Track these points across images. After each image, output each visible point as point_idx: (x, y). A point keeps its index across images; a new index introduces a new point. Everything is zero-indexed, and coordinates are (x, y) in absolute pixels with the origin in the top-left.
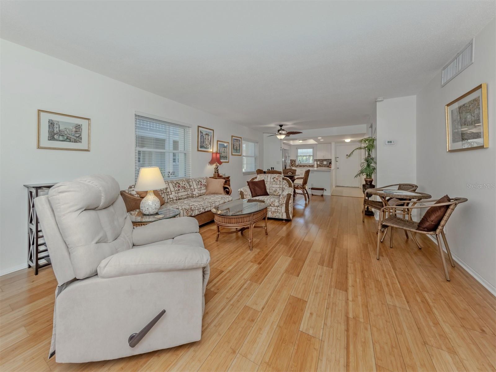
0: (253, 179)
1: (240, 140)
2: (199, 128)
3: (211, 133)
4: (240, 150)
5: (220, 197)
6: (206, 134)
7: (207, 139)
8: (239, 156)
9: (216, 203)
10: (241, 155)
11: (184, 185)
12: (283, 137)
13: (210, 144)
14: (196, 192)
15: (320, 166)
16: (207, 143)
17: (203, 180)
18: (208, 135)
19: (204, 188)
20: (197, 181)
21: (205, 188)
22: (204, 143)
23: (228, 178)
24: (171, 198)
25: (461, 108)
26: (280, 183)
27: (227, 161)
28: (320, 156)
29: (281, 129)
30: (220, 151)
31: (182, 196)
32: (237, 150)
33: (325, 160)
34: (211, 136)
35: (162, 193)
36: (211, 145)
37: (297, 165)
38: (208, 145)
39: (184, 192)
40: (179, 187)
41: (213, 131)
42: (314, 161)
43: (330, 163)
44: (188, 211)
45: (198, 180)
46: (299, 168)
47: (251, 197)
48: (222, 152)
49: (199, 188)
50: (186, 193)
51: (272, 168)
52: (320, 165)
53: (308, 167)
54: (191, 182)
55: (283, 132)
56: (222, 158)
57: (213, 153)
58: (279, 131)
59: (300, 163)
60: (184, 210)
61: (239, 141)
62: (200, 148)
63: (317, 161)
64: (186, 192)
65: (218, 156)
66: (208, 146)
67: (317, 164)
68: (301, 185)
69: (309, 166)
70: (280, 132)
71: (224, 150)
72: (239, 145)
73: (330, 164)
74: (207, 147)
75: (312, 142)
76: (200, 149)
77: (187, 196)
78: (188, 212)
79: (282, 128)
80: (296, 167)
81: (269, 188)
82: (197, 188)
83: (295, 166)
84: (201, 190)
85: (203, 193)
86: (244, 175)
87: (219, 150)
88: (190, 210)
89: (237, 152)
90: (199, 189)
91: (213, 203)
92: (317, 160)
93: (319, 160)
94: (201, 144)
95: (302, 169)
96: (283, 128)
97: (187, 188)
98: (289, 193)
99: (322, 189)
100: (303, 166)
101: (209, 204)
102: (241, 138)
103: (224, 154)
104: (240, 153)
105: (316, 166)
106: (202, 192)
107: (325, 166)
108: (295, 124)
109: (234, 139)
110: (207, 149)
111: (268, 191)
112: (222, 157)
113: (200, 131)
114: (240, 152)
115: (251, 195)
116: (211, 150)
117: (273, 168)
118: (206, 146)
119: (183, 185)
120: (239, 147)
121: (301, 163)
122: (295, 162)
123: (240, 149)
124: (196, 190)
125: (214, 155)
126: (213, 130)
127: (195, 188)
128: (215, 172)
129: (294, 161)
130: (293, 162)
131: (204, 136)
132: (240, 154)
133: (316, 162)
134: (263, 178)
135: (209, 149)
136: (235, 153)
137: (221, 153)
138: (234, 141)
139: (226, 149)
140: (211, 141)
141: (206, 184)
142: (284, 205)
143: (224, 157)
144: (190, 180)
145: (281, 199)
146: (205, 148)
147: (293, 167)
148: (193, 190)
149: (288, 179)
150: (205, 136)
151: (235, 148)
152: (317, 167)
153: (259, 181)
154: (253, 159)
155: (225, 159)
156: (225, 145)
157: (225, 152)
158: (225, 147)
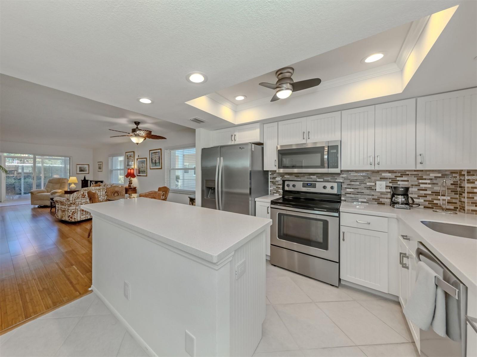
4: (159, 163)
10: (161, 168)
27: (145, 175)
32: (156, 163)
41: (134, 152)
61: (158, 153)
70: (137, 132)
71: (143, 165)
72: (158, 158)
79: (138, 126)
102: (161, 149)
104: (160, 166)
112: (141, 171)
114: (160, 164)
120: (158, 160)
123: (159, 162)
125: (129, 171)
128: (129, 184)
136: (153, 166)
138: (151, 154)
139: (144, 164)
143: (142, 172)
151: (153, 162)
155: (143, 173)
156: (143, 161)
157: (143, 167)
158: (143, 163)
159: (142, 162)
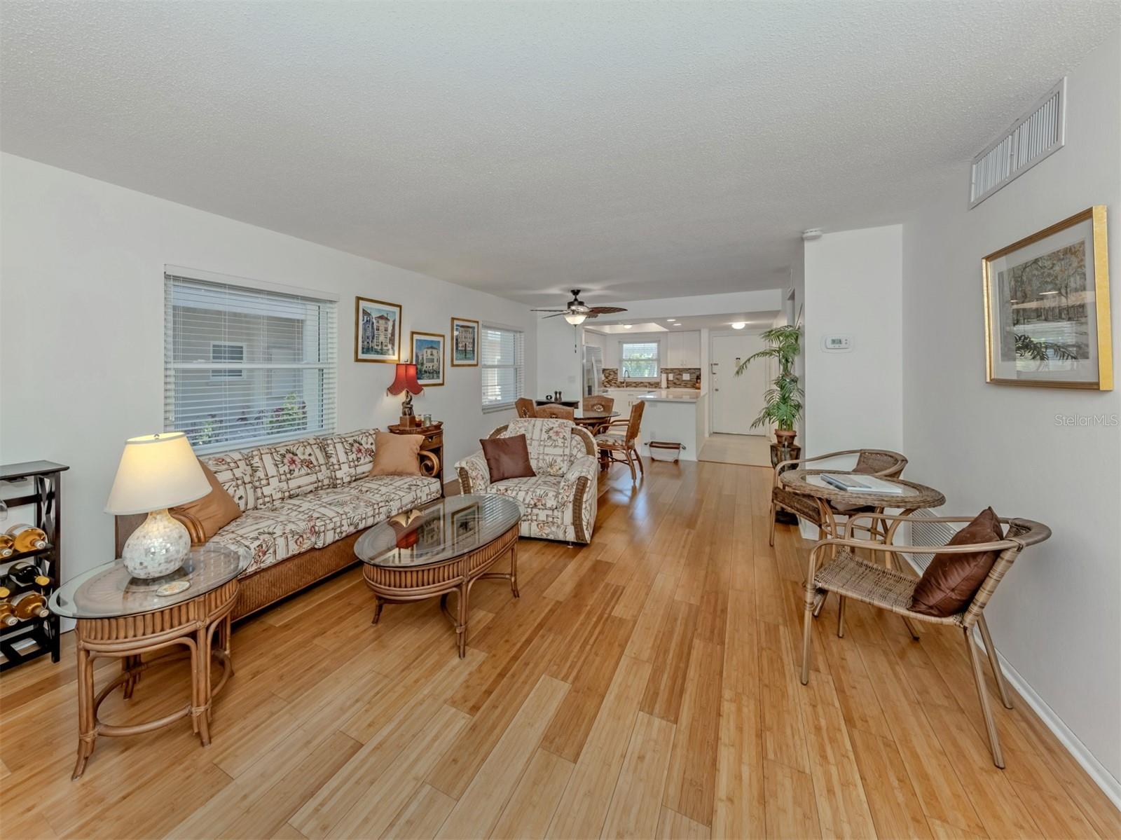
0: (499, 431)
1: (473, 328)
2: (361, 301)
3: (394, 313)
4: (474, 353)
5: (406, 486)
6: (381, 317)
7: (382, 328)
8: (473, 368)
9: (391, 503)
10: (477, 365)
11: (310, 455)
12: (579, 320)
13: (392, 341)
14: (343, 473)
15: (675, 383)
16: (382, 338)
17: (365, 439)
18: (387, 319)
19: (369, 459)
20: (347, 441)
21: (371, 459)
22: (375, 340)
23: (438, 427)
24: (265, 497)
25: (1027, 269)
26: (564, 443)
27: (440, 381)
28: (674, 361)
29: (576, 300)
30: (420, 358)
31: (299, 487)
32: (466, 352)
33: (687, 370)
34: (394, 321)
35: (237, 486)
36: (393, 345)
37: (622, 383)
38: (384, 344)
39: (309, 474)
40: (293, 462)
41: (398, 309)
42: (661, 372)
43: (698, 378)
44: (302, 536)
45: (351, 440)
46: (625, 388)
47: (489, 482)
48: (425, 362)
49: (353, 461)
50: (313, 478)
51: (556, 393)
52: (676, 381)
53: (646, 386)
54: (331, 447)
55: (581, 309)
56: (425, 375)
57: (397, 365)
58: (570, 304)
59: (627, 376)
60: (290, 536)
61: (471, 330)
62: (363, 353)
63: (667, 373)
64: (315, 476)
65: (412, 371)
66: (386, 346)
67: (668, 380)
68: (622, 441)
69: (649, 383)
70: (573, 308)
71: (432, 355)
72: (472, 341)
73: (699, 381)
74: (382, 350)
75: (654, 327)
76: (361, 356)
77: (316, 485)
78: (301, 539)
79: (578, 297)
80: (619, 387)
81: (536, 457)
82: (346, 461)
83: (615, 383)
84: (358, 466)
85: (364, 473)
86: (484, 413)
87: (417, 356)
88: (308, 535)
89: (466, 358)
90: (352, 464)
91: (381, 505)
92: (667, 369)
93: (672, 370)
94: (366, 343)
95: (632, 393)
96: (580, 297)
97: (315, 463)
98: (583, 474)
99: (677, 446)
100: (634, 385)
101: (371, 508)
102: (478, 322)
103: (431, 365)
104: (474, 359)
105: (664, 384)
106: (360, 470)
107: (685, 384)
108: (608, 288)
109: (457, 325)
110: (382, 354)
111: (533, 464)
112: (426, 372)
113: (364, 310)
114: (474, 356)
115: (487, 476)
116: (395, 357)
117: (560, 393)
118: (380, 347)
119: (307, 457)
120: (471, 346)
121: (629, 377)
122: (616, 374)
123: (473, 351)
124: (345, 467)
125: (402, 371)
126: (400, 307)
127: (341, 462)
128: (404, 414)
129: (614, 372)
130: (610, 377)
131: (374, 321)
132: (475, 362)
133: (664, 376)
134: (523, 429)
135: (389, 355)
136: (460, 359)
137: (422, 364)
138: (457, 330)
139: (435, 352)
140: (393, 334)
141: (373, 447)
142: (571, 506)
143: (429, 373)
144: (329, 442)
145: (562, 491)
146: (377, 352)
147: (611, 385)
148: (337, 467)
149: (585, 433)
150: (378, 322)
151: (460, 348)
152: (668, 387)
153: (512, 438)
154: (512, 371)
155: (433, 378)
156: (432, 341)
157: (432, 361)
158: (432, 348)
159: (430, 346)
